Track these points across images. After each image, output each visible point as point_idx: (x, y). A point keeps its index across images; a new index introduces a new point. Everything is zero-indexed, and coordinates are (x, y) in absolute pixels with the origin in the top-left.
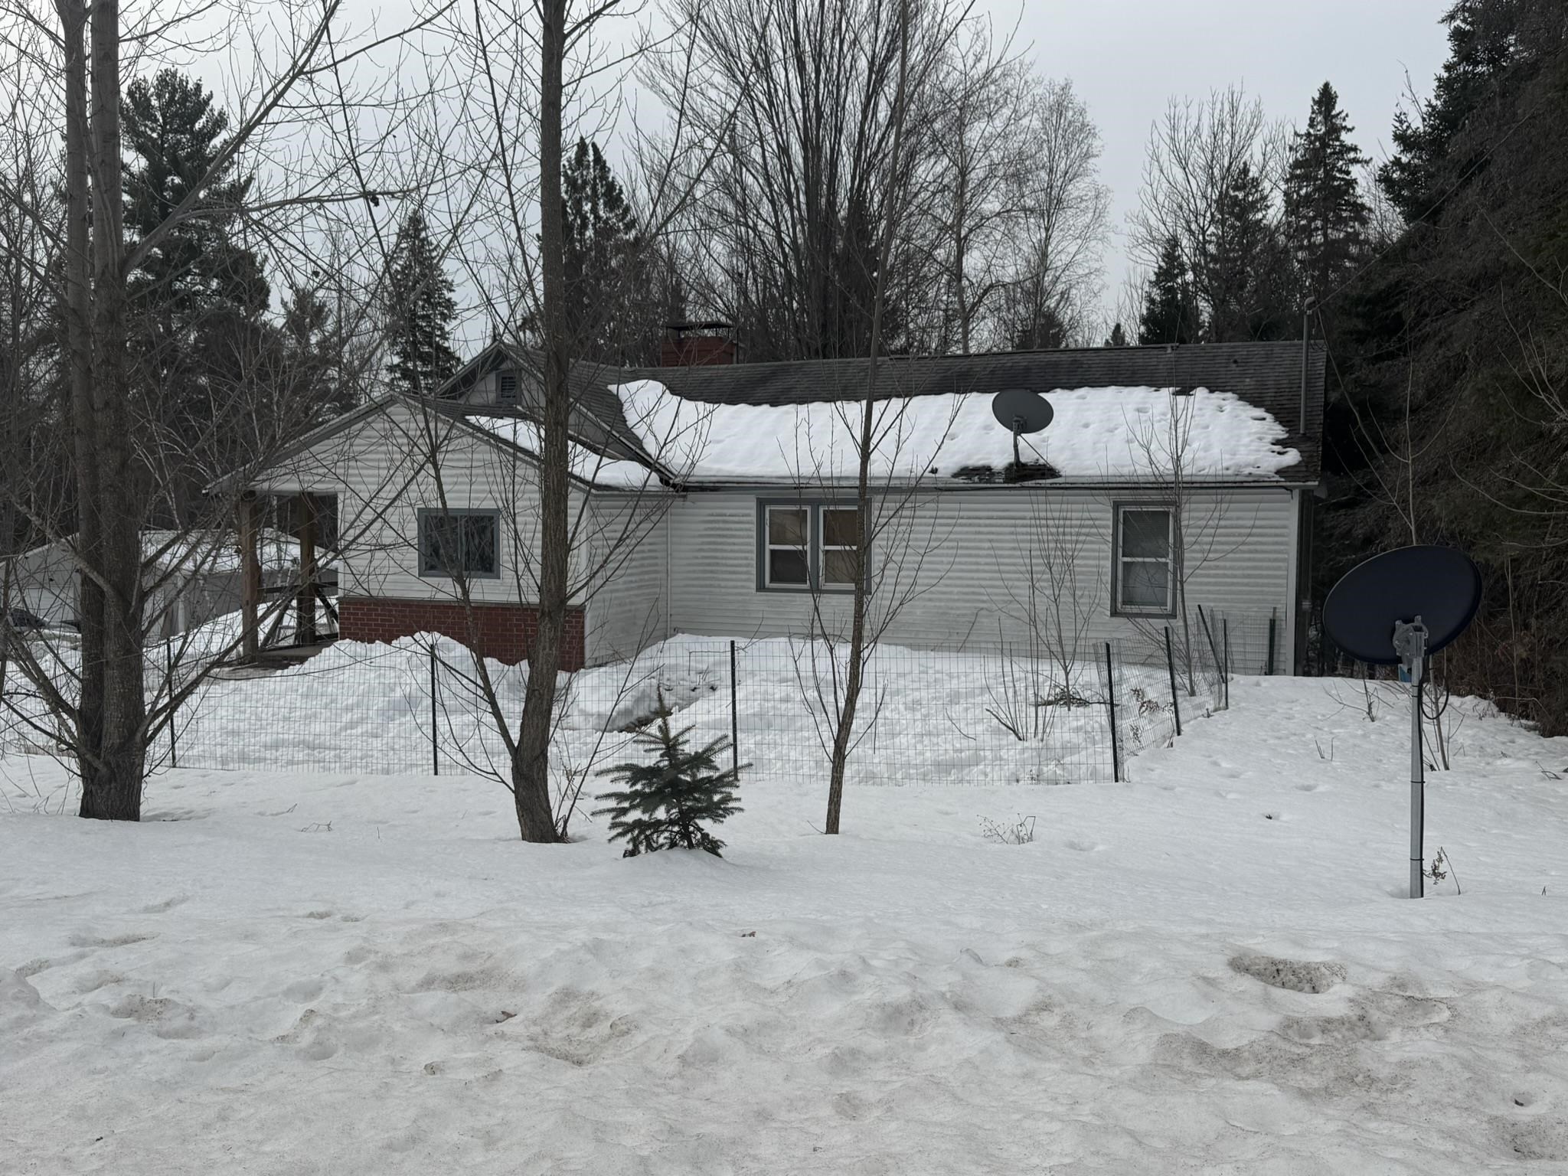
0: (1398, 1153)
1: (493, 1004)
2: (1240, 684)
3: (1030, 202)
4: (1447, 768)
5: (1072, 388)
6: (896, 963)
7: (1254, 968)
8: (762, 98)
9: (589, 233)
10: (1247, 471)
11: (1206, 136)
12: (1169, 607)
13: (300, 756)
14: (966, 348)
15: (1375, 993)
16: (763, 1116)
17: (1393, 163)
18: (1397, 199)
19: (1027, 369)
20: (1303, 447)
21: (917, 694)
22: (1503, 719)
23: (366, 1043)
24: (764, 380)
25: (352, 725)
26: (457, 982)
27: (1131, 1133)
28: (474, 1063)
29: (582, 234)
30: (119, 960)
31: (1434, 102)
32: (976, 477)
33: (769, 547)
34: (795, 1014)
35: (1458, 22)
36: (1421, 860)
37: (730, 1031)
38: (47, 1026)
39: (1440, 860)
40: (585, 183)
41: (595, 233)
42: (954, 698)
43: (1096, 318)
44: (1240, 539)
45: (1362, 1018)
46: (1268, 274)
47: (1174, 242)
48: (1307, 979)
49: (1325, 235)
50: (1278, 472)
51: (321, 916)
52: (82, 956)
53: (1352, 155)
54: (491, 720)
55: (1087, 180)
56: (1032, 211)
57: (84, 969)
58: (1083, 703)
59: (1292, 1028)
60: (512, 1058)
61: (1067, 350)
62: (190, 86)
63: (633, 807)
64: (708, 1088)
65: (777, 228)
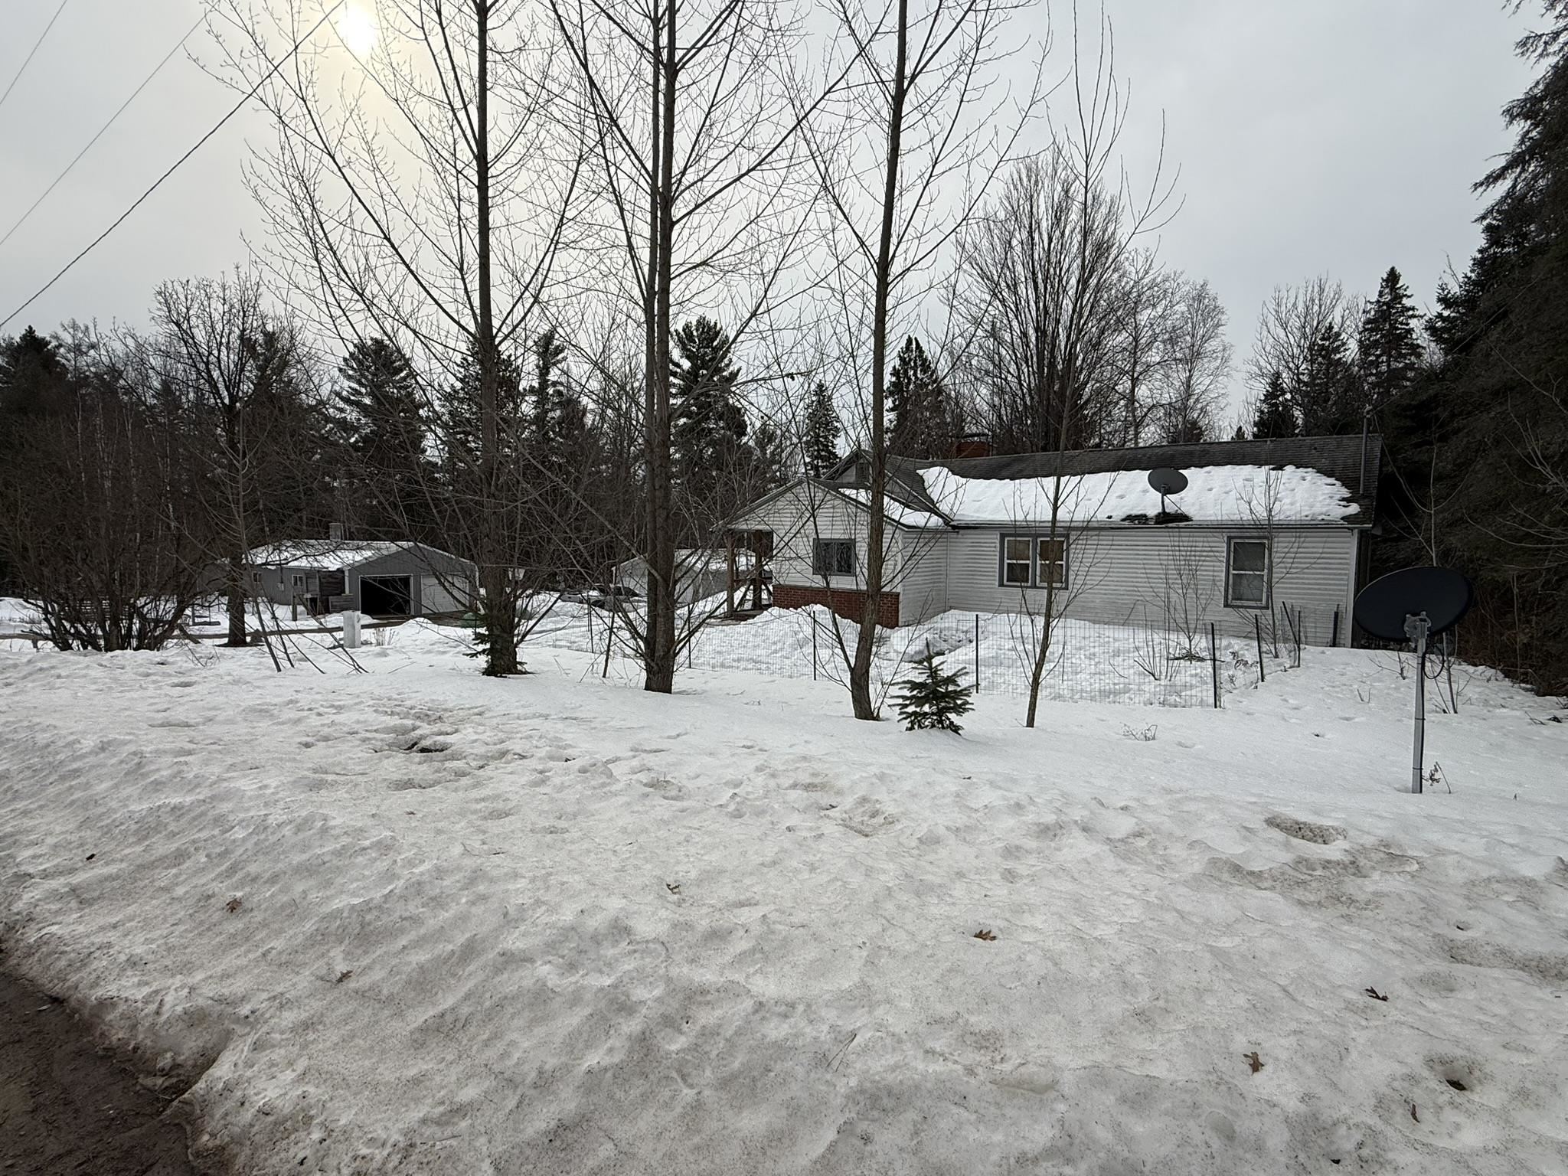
0: (1358, 946)
1: (825, 801)
2: (1309, 652)
3: (1179, 355)
4: (1456, 712)
5: (1202, 467)
6: (1051, 802)
7: (1283, 825)
8: (1012, 306)
9: (911, 387)
10: (1320, 518)
11: (1301, 308)
12: (1264, 602)
13: (750, 666)
14: (1136, 443)
15: (1365, 849)
16: (960, 875)
17: (1437, 317)
18: (1439, 340)
19: (1173, 455)
20: (1362, 502)
21: (1092, 650)
22: (1507, 682)
23: (760, 813)
24: (1008, 465)
25: (776, 652)
26: (809, 787)
27: (1178, 911)
28: (811, 829)
29: (907, 387)
30: (651, 760)
31: (1469, 274)
32: (1138, 521)
33: (1007, 561)
34: (988, 823)
35: (1488, 221)
36: (1421, 769)
37: (948, 828)
38: (614, 788)
39: (1436, 770)
40: (910, 360)
41: (916, 387)
42: (1117, 653)
43: (1224, 424)
44: (1312, 561)
45: (1353, 863)
46: (1346, 391)
47: (1278, 375)
48: (1320, 835)
49: (1389, 366)
50: (1342, 519)
51: (749, 747)
52: (634, 757)
53: (1411, 313)
54: (840, 652)
55: (1218, 340)
56: (1181, 360)
57: (635, 763)
58: (1202, 660)
59: (1302, 862)
60: (829, 828)
61: (1205, 443)
62: (712, 324)
63: (911, 704)
64: (931, 857)
65: (1019, 378)
